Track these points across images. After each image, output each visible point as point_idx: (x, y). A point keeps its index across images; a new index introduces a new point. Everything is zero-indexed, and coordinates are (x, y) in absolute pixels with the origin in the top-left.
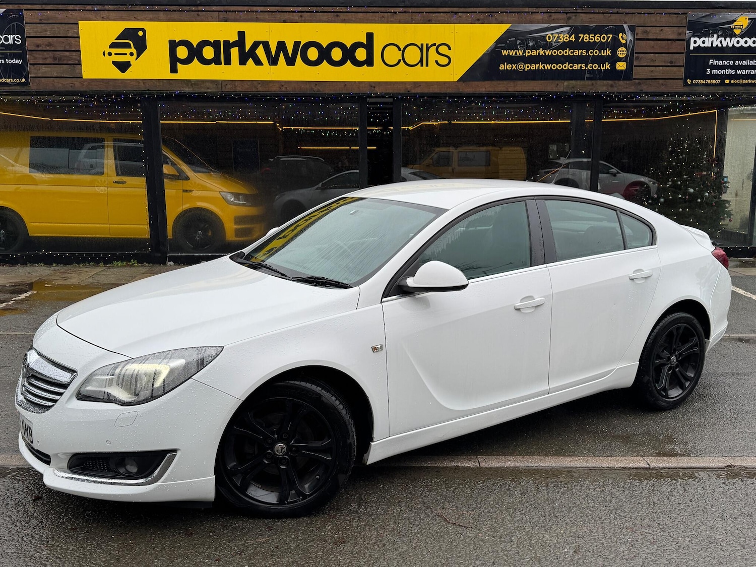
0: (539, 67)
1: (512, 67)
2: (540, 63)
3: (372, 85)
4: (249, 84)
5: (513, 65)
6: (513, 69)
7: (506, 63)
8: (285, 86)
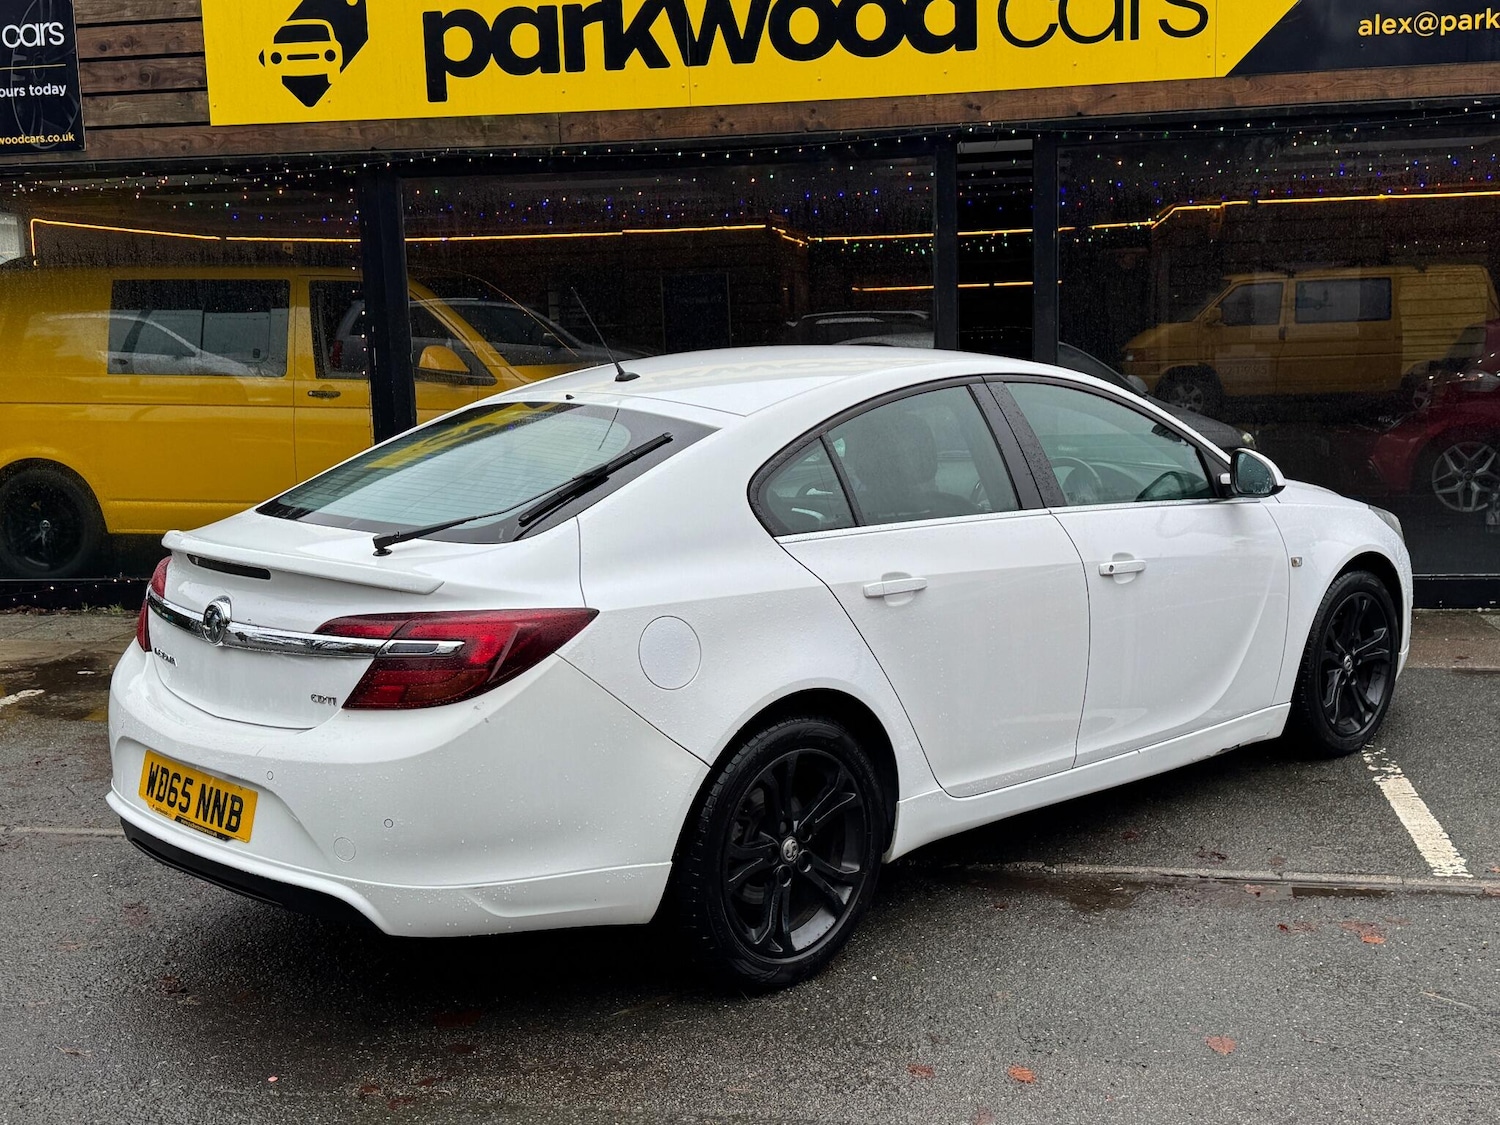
0: (1483, 22)
1: (1399, 25)
2: (1489, 10)
3: (972, 101)
4: (631, 118)
5: (1401, 20)
6: (1400, 31)
7: (1378, 16)
8: (730, 120)
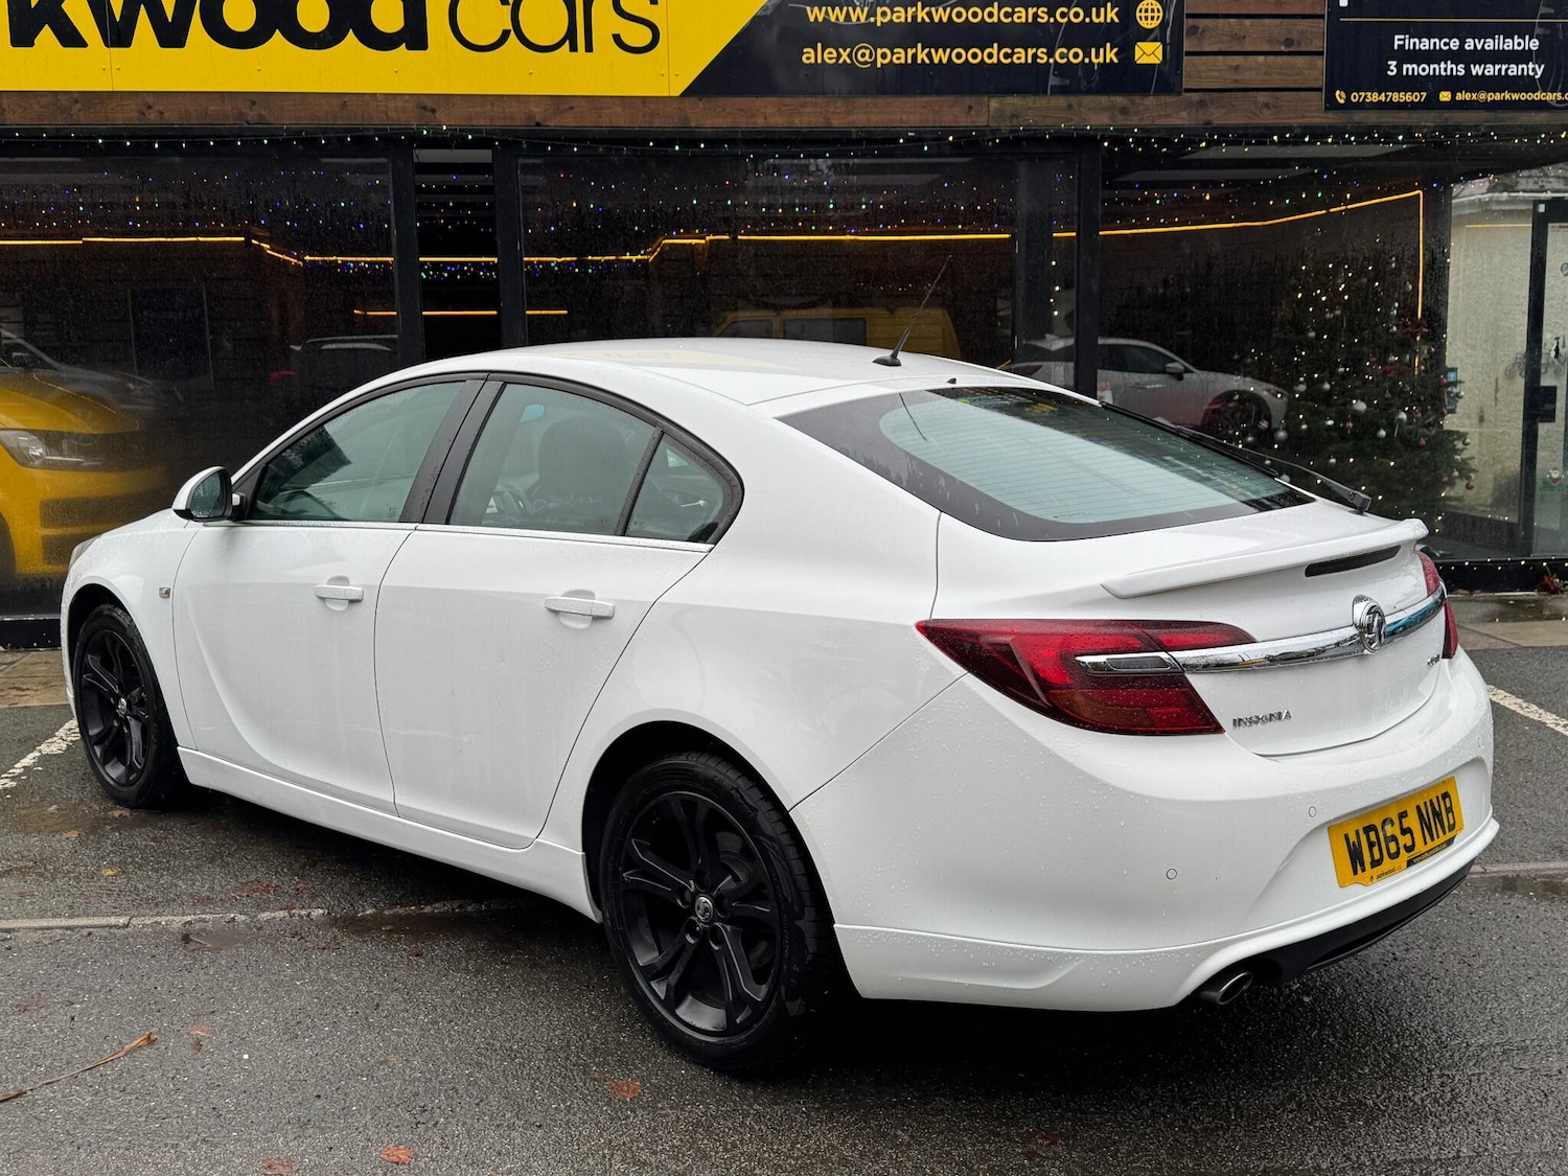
0: (915, 56)
1: (839, 56)
2: (919, 45)
3: (427, 104)
4: (43, 101)
5: (841, 50)
6: (841, 61)
7: (819, 45)
8: (157, 108)
